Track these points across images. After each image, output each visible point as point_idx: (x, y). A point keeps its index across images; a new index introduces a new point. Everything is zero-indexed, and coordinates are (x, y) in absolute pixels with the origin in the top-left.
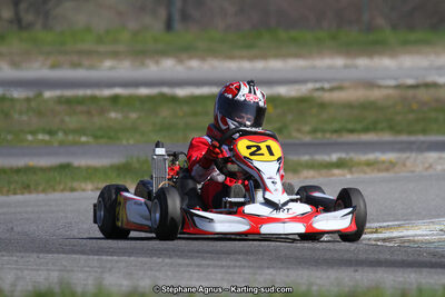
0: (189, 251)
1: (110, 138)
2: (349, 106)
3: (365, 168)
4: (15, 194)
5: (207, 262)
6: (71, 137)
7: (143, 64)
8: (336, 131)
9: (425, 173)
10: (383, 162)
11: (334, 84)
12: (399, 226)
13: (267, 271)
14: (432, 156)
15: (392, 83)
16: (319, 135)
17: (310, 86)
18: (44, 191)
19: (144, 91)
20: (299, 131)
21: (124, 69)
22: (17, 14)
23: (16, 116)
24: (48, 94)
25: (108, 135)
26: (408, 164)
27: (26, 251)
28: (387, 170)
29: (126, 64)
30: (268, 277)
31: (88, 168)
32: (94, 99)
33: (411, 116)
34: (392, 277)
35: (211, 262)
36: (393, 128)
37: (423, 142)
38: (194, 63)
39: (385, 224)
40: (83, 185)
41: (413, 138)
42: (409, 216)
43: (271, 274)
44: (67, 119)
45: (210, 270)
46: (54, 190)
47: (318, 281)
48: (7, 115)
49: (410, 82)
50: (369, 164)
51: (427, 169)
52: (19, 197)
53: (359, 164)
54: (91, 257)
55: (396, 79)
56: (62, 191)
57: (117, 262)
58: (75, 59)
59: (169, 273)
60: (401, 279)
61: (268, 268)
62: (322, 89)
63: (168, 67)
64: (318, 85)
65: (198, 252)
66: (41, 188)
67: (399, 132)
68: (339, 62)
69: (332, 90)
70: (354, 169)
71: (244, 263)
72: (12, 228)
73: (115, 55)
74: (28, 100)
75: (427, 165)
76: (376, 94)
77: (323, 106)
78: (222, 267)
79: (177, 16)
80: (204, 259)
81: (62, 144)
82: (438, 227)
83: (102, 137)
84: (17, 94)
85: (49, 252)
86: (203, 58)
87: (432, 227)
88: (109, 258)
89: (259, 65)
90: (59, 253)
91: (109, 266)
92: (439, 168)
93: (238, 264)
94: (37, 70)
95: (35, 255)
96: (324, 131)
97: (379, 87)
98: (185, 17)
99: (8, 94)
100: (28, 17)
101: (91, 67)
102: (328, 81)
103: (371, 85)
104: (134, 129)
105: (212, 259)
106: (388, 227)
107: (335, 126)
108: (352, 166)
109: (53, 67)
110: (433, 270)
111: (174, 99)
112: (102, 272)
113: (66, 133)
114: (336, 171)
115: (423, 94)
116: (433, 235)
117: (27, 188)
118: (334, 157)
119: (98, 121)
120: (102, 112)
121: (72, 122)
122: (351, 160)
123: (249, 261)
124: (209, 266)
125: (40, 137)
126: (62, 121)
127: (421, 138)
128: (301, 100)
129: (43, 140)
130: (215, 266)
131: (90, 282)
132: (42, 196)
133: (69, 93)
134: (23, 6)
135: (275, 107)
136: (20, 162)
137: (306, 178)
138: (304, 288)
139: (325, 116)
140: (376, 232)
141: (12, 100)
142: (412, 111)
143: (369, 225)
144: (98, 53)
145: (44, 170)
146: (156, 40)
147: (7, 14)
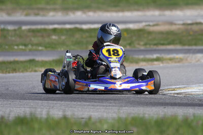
0: (88, 99)
1: (52, 48)
2: (161, 33)
3: (170, 62)
4: (9, 73)
5: (97, 104)
6: (34, 48)
7: (67, 14)
8: (155, 45)
10: (177, 59)
11: (154, 23)
12: (184, 87)
13: (124, 108)
14: (199, 56)
15: (181, 22)
16: (148, 46)
17: (144, 24)
18: (22, 72)
19: (68, 26)
20: (139, 44)
21: (59, 16)
23: (10, 38)
24: (24, 28)
25: (52, 46)
26: (189, 59)
27: (14, 99)
28: (179, 62)
30: (125, 111)
31: (42, 62)
32: (45, 30)
33: (190, 38)
34: (181, 111)
35: (99, 104)
36: (182, 43)
37: (195, 50)
38: (91, 13)
39: (178, 87)
40: (40, 69)
41: (190, 48)
42: (189, 83)
43: (126, 109)
44: (33, 39)
45: (98, 107)
46: (27, 71)
47: (147, 112)
48: (5, 37)
49: (189, 22)
50: (171, 59)
51: (197, 61)
52: (11, 75)
53: (166, 59)
54: (44, 101)
55: (183, 20)
56: (31, 71)
58: (36, 11)
59: (80, 109)
60: (185, 112)
61: (125, 106)
62: (149, 25)
63: (79, 15)
64: (147, 24)
65: (93, 99)
66: (21, 71)
67: (184, 45)
68: (157, 13)
69: (154, 25)
70: (164, 62)
72: (8, 89)
73: (55, 10)
74: (15, 30)
75: (197, 60)
76: (173, 28)
77: (149, 33)
78: (104, 106)
80: (95, 102)
81: (30, 50)
83: (49, 47)
84: (10, 28)
85: (25, 99)
86: (95, 11)
87: (199, 88)
88: (52, 102)
89: (121, 14)
90: (29, 99)
91: (52, 105)
93: (111, 105)
94: (19, 17)
95: (18, 101)
96: (150, 45)
97: (175, 24)
99: (6, 28)
101: (44, 15)
102: (152, 21)
103: (171, 23)
104: (63, 43)
105: (99, 102)
106: (180, 88)
107: (155, 42)
108: (163, 60)
109: (27, 15)
110: (200, 107)
111: (81, 30)
112: (49, 108)
113: (32, 45)
114: (156, 63)
115: (195, 28)
116: (200, 91)
117: (14, 70)
118: (155, 56)
119: (47, 40)
120: (49, 36)
121: (35, 40)
122: (163, 58)
123: (115, 103)
124: (98, 105)
125: (21, 47)
126: (31, 40)
127: (194, 47)
128: (140, 31)
129: (22, 49)
130: (100, 106)
132: (21, 74)
133: (34, 27)
135: (128, 33)
136: (11, 59)
137: (142, 66)
138: (141, 116)
139: (150, 38)
140: (174, 90)
141: (8, 30)
142: (190, 35)
143: (170, 87)
144: (47, 9)
145: (22, 62)
146: (73, 3)
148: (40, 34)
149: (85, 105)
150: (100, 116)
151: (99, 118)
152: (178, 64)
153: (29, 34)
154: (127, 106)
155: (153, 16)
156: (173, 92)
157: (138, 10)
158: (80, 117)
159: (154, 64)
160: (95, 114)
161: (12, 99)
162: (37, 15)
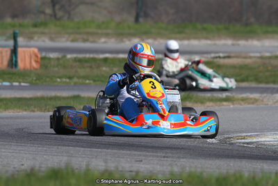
2: (233, 67)
3: (242, 103)
4: (49, 111)
5: (150, 154)
6: (80, 80)
7: (122, 41)
9: (274, 106)
10: (251, 99)
11: (226, 55)
12: (257, 135)
13: (182, 160)
15: (258, 55)
17: (213, 55)
19: (121, 56)
21: (112, 43)
22: (54, 11)
23: (52, 68)
24: (69, 56)
25: (101, 80)
26: (265, 100)
27: (51, 145)
28: (253, 103)
29: (113, 40)
31: (89, 98)
32: (94, 60)
33: (267, 74)
34: (250, 165)
35: (152, 154)
36: (257, 80)
37: (274, 88)
39: (249, 134)
41: (267, 86)
42: (263, 130)
44: (79, 70)
45: (151, 158)
48: (46, 67)
49: (267, 55)
50: (243, 100)
51: (274, 103)
53: (238, 99)
54: (86, 149)
55: (260, 53)
57: (101, 152)
58: (85, 37)
59: (129, 159)
60: (255, 166)
61: (183, 158)
62: (220, 57)
64: (217, 55)
67: (260, 82)
68: (229, 42)
69: (224, 57)
70: (235, 102)
71: (170, 155)
73: (107, 35)
74: (58, 59)
75: (275, 101)
76: (248, 61)
77: (219, 67)
78: (158, 156)
79: (142, 14)
80: (148, 152)
81: (75, 84)
83: (98, 81)
84: (52, 55)
85: (64, 145)
86: (155, 39)
87: (275, 136)
88: (97, 150)
89: (186, 42)
90: (68, 146)
91: (96, 154)
93: (166, 155)
94: (64, 43)
95: (56, 147)
97: (250, 57)
98: (146, 15)
99: (48, 56)
100: (60, 14)
101: (94, 42)
102: (223, 53)
105: (153, 152)
106: (250, 136)
108: (233, 100)
109: (73, 41)
110: (273, 162)
112: (93, 158)
113: (78, 78)
114: (225, 103)
116: (275, 141)
118: (224, 95)
119: (96, 72)
120: (98, 67)
121: (82, 72)
122: (233, 97)
123: (172, 153)
125: (64, 80)
126: (76, 72)
127: (272, 86)
129: (65, 82)
130: (153, 156)
131: (85, 163)
133: (81, 56)
134: (57, 7)
136: (53, 94)
137: (208, 107)
138: (199, 170)
140: (244, 139)
141: (50, 59)
142: (268, 71)
143: (240, 135)
144: (97, 34)
145: (64, 98)
146: (129, 28)
147: (48, 11)
148: (88, 65)
149: (135, 155)
150: (151, 169)
151: (151, 171)
152: (249, 106)
153: (75, 64)
154: (186, 158)
155: (225, 45)
156: (243, 141)
157: (207, 38)
158: (127, 169)
159: (223, 105)
160: (146, 166)
162: (85, 41)
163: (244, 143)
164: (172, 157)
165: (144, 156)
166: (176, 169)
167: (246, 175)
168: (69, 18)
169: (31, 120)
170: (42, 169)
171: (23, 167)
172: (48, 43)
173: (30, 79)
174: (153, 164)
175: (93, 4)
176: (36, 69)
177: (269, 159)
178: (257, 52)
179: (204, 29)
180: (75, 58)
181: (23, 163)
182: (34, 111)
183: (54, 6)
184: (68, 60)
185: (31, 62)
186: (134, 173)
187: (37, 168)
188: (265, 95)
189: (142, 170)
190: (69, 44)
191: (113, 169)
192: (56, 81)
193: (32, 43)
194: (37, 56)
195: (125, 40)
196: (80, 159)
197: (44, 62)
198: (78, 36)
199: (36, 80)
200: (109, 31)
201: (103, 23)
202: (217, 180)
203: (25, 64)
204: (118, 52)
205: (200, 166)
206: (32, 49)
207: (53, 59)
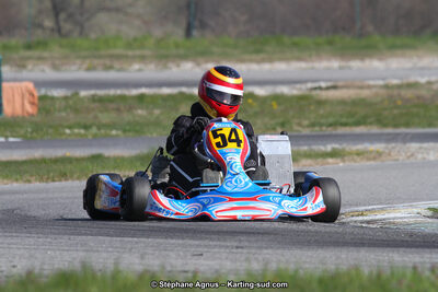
1: (137, 132)
2: (343, 102)
3: (355, 157)
4: (53, 181)
5: (215, 243)
6: (103, 131)
7: (165, 67)
8: (330, 125)
9: (408, 161)
10: (371, 152)
11: (329, 84)
12: (382, 209)
13: (265, 251)
14: (414, 146)
15: (381, 83)
16: (317, 128)
17: (310, 85)
19: (166, 91)
20: (300, 125)
21: (150, 71)
22: (57, 22)
23: (56, 113)
24: (83, 93)
25: (134, 129)
26: (393, 153)
27: (59, 234)
28: (374, 159)
29: (152, 66)
31: (116, 158)
32: (123, 98)
33: (395, 111)
34: (372, 256)
35: (217, 243)
36: (381, 122)
37: (407, 134)
39: (370, 207)
41: (397, 131)
42: (391, 201)
43: (269, 254)
44: (100, 115)
45: (216, 250)
48: (48, 112)
49: (395, 82)
50: (359, 154)
51: (408, 157)
53: (350, 154)
55: (383, 79)
57: (136, 243)
58: (108, 62)
59: (181, 253)
60: (381, 258)
61: (266, 248)
62: (320, 88)
63: (188, 69)
64: (316, 85)
66: (75, 176)
67: (385, 126)
68: (335, 64)
69: (328, 88)
70: (346, 158)
71: (247, 244)
73: (143, 58)
74: (66, 98)
75: (409, 154)
76: (365, 93)
77: (320, 103)
78: (227, 247)
79: (196, 23)
80: (211, 240)
81: (95, 136)
82: (415, 210)
83: (129, 131)
84: (57, 93)
85: (79, 234)
87: (410, 210)
88: (130, 239)
89: (266, 66)
90: (87, 234)
91: (129, 246)
92: (420, 156)
94: (75, 72)
95: (66, 237)
96: (321, 125)
97: (369, 87)
98: (203, 26)
99: (49, 94)
100: (67, 27)
101: (119, 70)
102: (325, 80)
104: (157, 123)
105: (219, 240)
106: (373, 210)
107: (331, 120)
108: (344, 155)
109: (88, 69)
110: (408, 250)
111: (191, 97)
113: (99, 129)
114: (330, 160)
115: (408, 94)
116: (411, 217)
117: (64, 176)
118: (329, 148)
119: (127, 117)
120: (130, 109)
121: (105, 118)
122: (344, 150)
123: (249, 241)
125: (76, 131)
126: (96, 117)
127: (403, 130)
128: (302, 98)
129: (79, 134)
130: (221, 247)
132: (76, 183)
133: (101, 92)
134: (62, 16)
135: (279, 104)
136: (59, 153)
137: (304, 166)
139: (321, 112)
140: (362, 215)
141: (53, 98)
142: (397, 107)
143: (356, 209)
144: (127, 57)
145: (78, 160)
146: (177, 46)
147: (49, 23)
148: (113, 106)
149: (191, 246)
150: (217, 267)
151: (217, 271)
152: (372, 163)
153: (93, 105)
154: (271, 248)
155: (328, 69)
156: (361, 218)
157: (299, 59)
158: (179, 269)
159: (328, 163)
161: (54, 234)
162: (108, 68)
163: (362, 222)
164: (250, 247)
165: (206, 246)
166: (256, 266)
167: (366, 271)
168: (81, 34)
169: (25, 196)
170: (46, 272)
171: (15, 270)
172: (49, 74)
173: (22, 132)
174: (221, 259)
175: (118, 10)
176: (32, 115)
177: (402, 246)
178: (378, 79)
179: (295, 45)
180: (93, 96)
181: (15, 264)
182: (29, 181)
183: (57, 15)
184: (82, 99)
185: (23, 104)
186: (190, 275)
187: (37, 271)
188: (393, 145)
189: (202, 268)
190: (83, 75)
191: (156, 268)
192: (65, 134)
193: (25, 74)
194: (32, 95)
195: (170, 65)
196: (104, 255)
197: (44, 104)
198: (96, 62)
199: (32, 133)
200: (147, 52)
201: (135, 39)
202: (321, 281)
203: (14, 108)
204: (161, 84)
205: (294, 260)
206: (24, 84)
207: (58, 98)
